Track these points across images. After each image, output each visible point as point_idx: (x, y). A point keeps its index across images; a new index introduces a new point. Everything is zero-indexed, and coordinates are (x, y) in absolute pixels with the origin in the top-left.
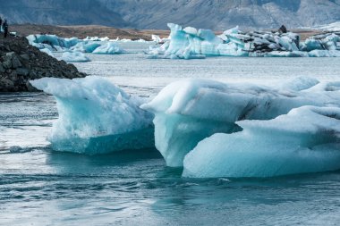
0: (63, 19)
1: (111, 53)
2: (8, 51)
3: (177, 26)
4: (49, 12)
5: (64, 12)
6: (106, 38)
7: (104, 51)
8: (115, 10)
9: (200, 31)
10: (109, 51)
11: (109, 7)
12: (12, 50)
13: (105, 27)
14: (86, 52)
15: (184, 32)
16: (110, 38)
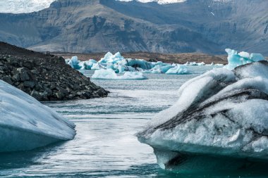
0: (172, 48)
1: (181, 74)
2: (20, 67)
3: (233, 51)
4: (161, 43)
5: (173, 43)
6: (203, 63)
7: (175, 72)
8: (214, 41)
9: (252, 55)
10: (179, 72)
13: (203, 54)
15: (239, 56)
16: (206, 63)
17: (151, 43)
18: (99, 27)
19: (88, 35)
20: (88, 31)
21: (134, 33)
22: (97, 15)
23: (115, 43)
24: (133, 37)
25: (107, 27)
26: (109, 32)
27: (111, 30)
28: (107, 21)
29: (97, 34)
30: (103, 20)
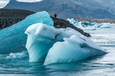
0: (95, 17)
2: (58, 25)
4: (91, 15)
5: (96, 15)
6: (109, 23)
8: (113, 14)
10: (105, 27)
11: (111, 13)
12: (59, 24)
13: (109, 19)
14: (98, 27)
16: (111, 23)
17: (86, 15)
18: (65, 8)
19: (60, 11)
20: (60, 9)
21: (79, 11)
22: (64, 3)
23: (72, 15)
24: (79, 12)
25: (68, 8)
26: (69, 10)
27: (70, 10)
28: (68, 6)
29: (64, 11)
30: (66, 5)
